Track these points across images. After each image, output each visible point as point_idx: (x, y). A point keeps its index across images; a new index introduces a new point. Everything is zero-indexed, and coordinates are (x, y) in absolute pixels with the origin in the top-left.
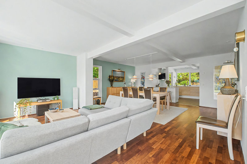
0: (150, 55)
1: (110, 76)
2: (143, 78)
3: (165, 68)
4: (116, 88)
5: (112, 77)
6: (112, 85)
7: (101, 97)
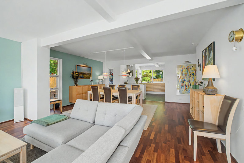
0: (123, 50)
1: (73, 73)
2: (112, 74)
3: (132, 65)
4: (81, 87)
5: (77, 74)
6: (76, 84)
7: (61, 99)
